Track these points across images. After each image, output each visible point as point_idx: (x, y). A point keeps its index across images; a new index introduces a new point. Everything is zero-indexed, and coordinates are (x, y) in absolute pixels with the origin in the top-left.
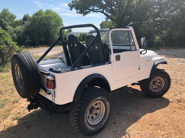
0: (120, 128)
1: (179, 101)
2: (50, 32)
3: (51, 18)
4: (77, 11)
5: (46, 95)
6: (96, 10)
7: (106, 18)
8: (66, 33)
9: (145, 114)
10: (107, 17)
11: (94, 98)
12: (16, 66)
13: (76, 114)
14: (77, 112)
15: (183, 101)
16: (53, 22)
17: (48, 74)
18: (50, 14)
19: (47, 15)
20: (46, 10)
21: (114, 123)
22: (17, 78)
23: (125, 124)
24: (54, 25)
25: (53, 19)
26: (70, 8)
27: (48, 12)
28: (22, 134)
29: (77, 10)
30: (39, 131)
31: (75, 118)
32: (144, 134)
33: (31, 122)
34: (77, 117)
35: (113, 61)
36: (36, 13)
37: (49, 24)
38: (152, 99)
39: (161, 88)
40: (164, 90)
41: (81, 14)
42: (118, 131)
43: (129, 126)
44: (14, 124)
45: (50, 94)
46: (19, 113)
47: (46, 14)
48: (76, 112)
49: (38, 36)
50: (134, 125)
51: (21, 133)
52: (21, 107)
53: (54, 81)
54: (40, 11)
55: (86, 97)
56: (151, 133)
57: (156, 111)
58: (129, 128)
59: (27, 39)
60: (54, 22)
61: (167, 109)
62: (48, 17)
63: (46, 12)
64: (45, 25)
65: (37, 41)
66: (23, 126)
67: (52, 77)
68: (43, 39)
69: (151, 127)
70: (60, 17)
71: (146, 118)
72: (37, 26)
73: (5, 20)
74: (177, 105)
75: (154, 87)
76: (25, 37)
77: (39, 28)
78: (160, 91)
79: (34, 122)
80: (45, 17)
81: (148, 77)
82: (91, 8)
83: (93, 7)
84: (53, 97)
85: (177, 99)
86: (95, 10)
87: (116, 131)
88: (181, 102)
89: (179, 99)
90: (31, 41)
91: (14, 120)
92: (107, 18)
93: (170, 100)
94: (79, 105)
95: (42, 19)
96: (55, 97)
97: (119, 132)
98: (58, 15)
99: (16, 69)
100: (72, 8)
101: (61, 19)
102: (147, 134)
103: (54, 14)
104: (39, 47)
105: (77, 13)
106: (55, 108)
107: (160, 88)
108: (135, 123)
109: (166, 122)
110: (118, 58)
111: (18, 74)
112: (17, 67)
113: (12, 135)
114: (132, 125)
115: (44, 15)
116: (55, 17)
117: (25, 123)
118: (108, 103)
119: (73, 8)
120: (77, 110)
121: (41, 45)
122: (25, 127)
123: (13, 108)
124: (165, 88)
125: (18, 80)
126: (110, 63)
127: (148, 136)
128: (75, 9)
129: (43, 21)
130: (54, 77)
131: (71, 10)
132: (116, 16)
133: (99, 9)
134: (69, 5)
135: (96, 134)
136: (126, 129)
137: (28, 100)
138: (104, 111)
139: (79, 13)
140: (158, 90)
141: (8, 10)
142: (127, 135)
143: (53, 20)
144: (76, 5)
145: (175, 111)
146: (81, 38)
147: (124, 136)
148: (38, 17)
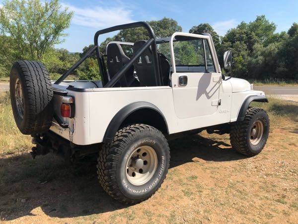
5: (61, 131)
17: (65, 95)
22: (17, 103)
35: (175, 86)
45: (66, 127)
53: (73, 105)
59: (279, 67)
67: (71, 98)
73: (256, 35)
76: (278, 62)
84: (71, 133)
90: (286, 69)
96: (73, 132)
99: (17, 88)
106: (73, 152)
111: (19, 96)
112: (18, 83)
130: (73, 98)
137: (34, 141)
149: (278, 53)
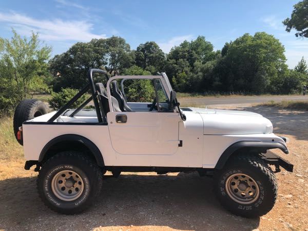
16: (262, 53)
18: (261, 39)
19: (255, 43)
25: (264, 48)
27: (258, 36)
35: (112, 123)
37: (254, 56)
47: (253, 40)
59: (215, 81)
60: (265, 53)
62: (255, 46)
63: (255, 36)
68: (241, 82)
70: (279, 44)
72: (235, 60)
73: (196, 53)
76: (214, 77)
80: (250, 45)
90: (220, 83)
98: (277, 41)
100: (291, 28)
101: (281, 48)
103: (268, 40)
104: (229, 94)
115: (250, 43)
129: (246, 53)
134: (285, 23)
141: (204, 38)
148: (238, 46)
149: (214, 70)
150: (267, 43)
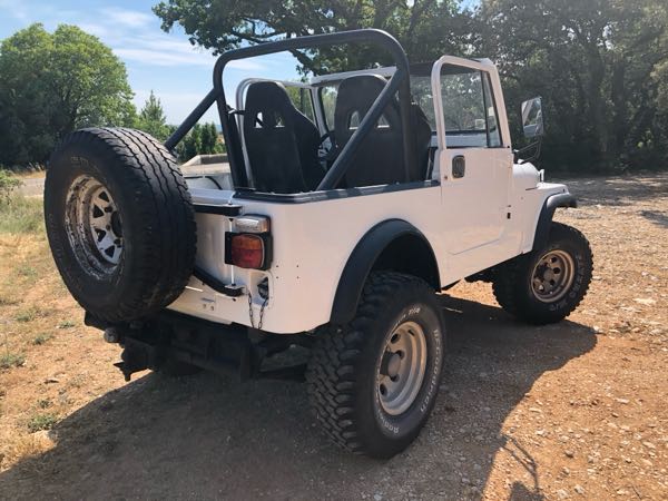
0: (475, 424)
1: (624, 330)
2: (74, 115)
3: (78, 59)
4: (190, 36)
5: (211, 304)
6: (263, 36)
7: (298, 68)
8: (141, 119)
9: (538, 374)
10: (302, 66)
11: (401, 310)
12: (73, 185)
13: (346, 369)
14: (350, 362)
15: (637, 329)
16: (88, 76)
18: (75, 42)
19: (63, 48)
20: (56, 28)
21: (447, 409)
22: (72, 241)
23: (488, 409)
24: (94, 87)
25: (86, 62)
26: (161, 21)
27: (66, 35)
28: (89, 478)
29: (189, 31)
30: (161, 461)
31: (338, 387)
32: (567, 438)
33: (113, 431)
34: (350, 383)
35: (446, 178)
36: (17, 34)
37: (72, 81)
38: (539, 329)
39: (563, 288)
40: (572, 295)
41: (207, 47)
42: (474, 435)
43: (506, 415)
44: (40, 446)
45: (237, 293)
46: (45, 404)
47: (58, 42)
48: (341, 365)
49: (23, 126)
50: (520, 409)
51: (86, 475)
52: (43, 382)
53: (267, 238)
54: (33, 28)
55: (376, 303)
56: (587, 430)
57: (569, 363)
58: (508, 422)
60: (91, 75)
61: (597, 355)
62: (66, 57)
63: (57, 33)
64: (53, 86)
65: (23, 149)
66: (86, 449)
67: (262, 219)
68: (48, 140)
69: (579, 413)
70: (115, 58)
71: (548, 385)
72: (20, 87)
74: (623, 342)
75: (541, 288)
77: (31, 97)
78: (561, 299)
79: (128, 430)
80: (54, 54)
81: (529, 249)
82: (242, 30)
83: (250, 25)
85: (616, 324)
86: (258, 36)
87: (468, 434)
88: (629, 331)
89: (624, 324)
91: (34, 429)
92: (304, 69)
93: (596, 328)
94: (355, 336)
95: (43, 59)
96: (264, 305)
97: (480, 438)
98: (108, 51)
99: (72, 200)
100: (171, 24)
101: (120, 67)
102: (577, 436)
103: (92, 46)
104: (31, 172)
105: (193, 43)
107: (559, 288)
108: (520, 406)
109: (618, 394)
110: (459, 168)
111: (77, 220)
112: (76, 189)
113: (50, 489)
114: (513, 412)
115: (51, 47)
116: (96, 56)
117: (88, 440)
118: (437, 333)
119: (176, 23)
120: (350, 353)
121: (40, 164)
122: (93, 453)
123: (6, 385)
124: (576, 288)
125: (77, 246)
126: (436, 183)
127: (583, 441)
128: (183, 29)
129: (47, 70)
130: (268, 219)
131: (167, 30)
132: (337, 63)
133: (272, 35)
134: (159, 12)
135: (401, 451)
136: (501, 427)
137: (112, 336)
138: (423, 361)
139: (201, 44)
140: (555, 296)
142: (510, 446)
143: (87, 69)
144: (186, 12)
145: (626, 360)
146: (200, 139)
147: (502, 449)
148: (23, 52)
150: (90, 53)
